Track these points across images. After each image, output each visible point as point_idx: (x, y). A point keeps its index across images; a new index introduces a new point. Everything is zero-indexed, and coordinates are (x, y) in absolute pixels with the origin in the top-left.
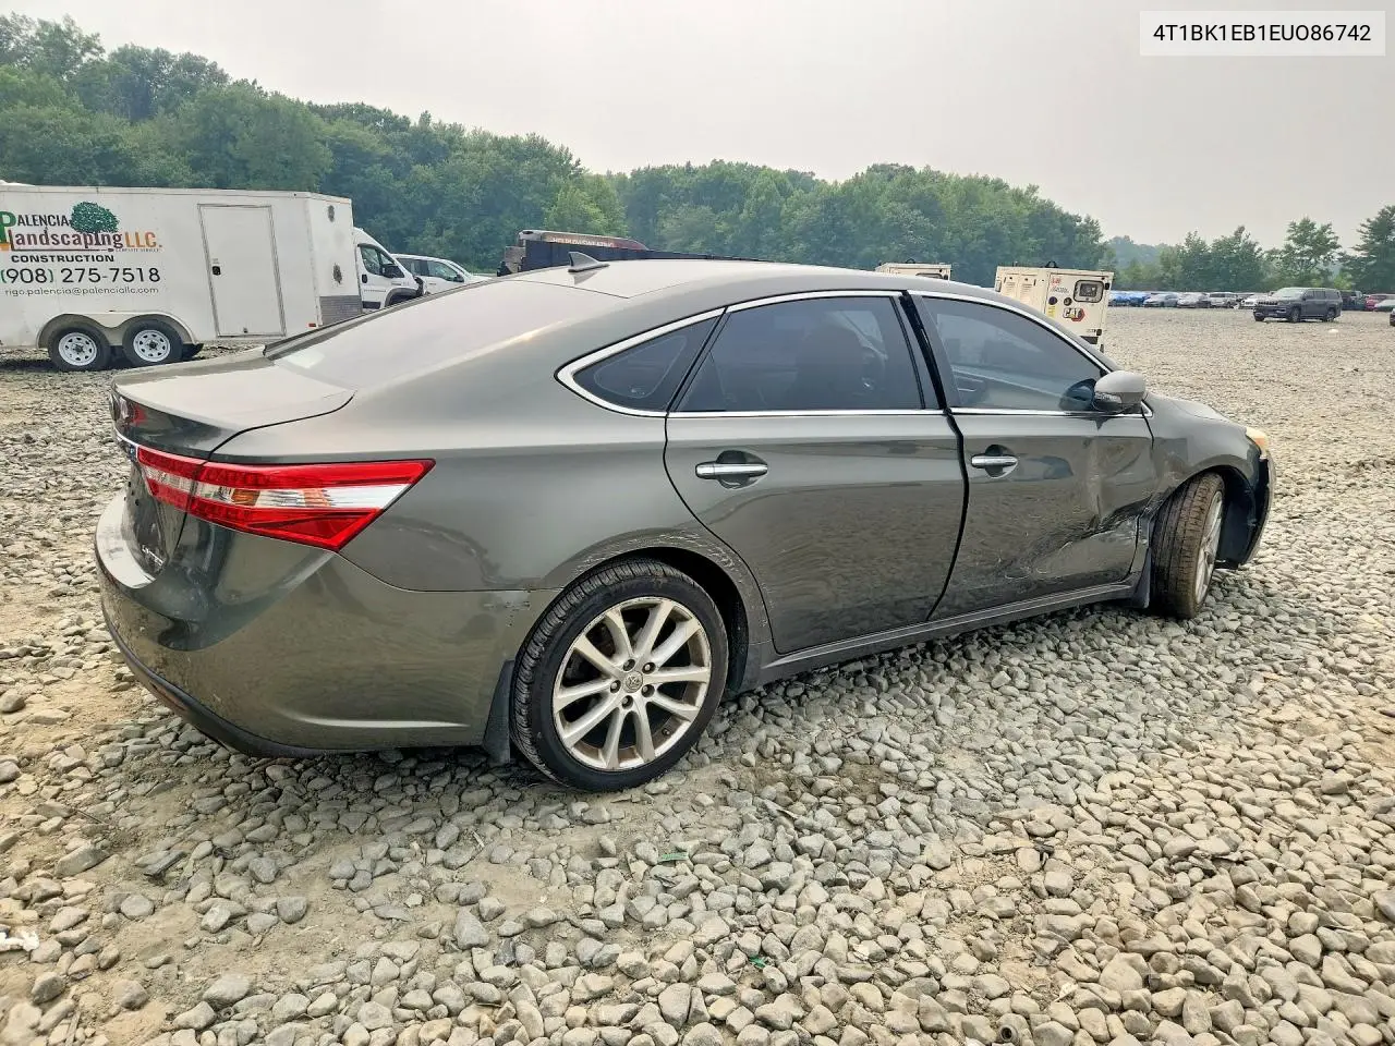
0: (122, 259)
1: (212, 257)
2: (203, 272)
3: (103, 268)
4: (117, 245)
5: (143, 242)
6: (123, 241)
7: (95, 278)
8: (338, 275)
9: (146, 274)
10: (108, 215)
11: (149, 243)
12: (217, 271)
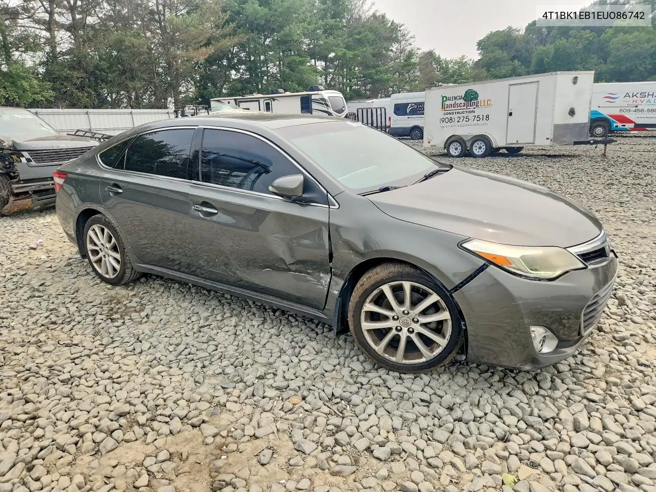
0: (478, 111)
1: (510, 108)
2: (506, 114)
3: (471, 116)
4: (477, 106)
5: (486, 104)
6: (479, 104)
7: (467, 120)
8: (572, 112)
9: (485, 117)
10: (476, 93)
11: (488, 103)
12: (511, 114)
